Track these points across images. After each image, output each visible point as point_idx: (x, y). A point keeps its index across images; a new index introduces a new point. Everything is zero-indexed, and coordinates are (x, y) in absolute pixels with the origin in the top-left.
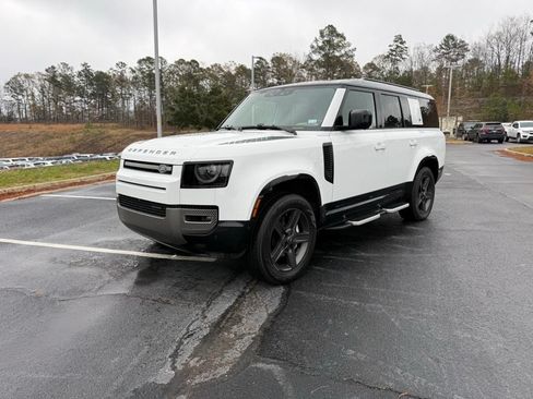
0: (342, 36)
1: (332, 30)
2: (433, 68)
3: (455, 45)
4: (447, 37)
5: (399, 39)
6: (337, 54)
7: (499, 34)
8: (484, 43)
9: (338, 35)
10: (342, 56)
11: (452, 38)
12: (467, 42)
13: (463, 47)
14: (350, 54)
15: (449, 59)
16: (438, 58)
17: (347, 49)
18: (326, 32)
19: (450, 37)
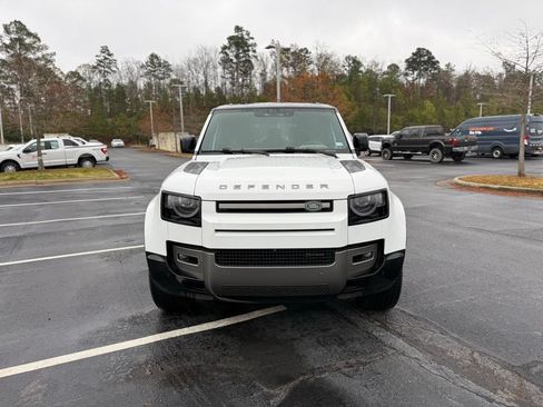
0: (35, 36)
1: (21, 27)
2: (141, 84)
3: (160, 65)
4: (152, 55)
5: (105, 50)
6: (31, 56)
7: (196, 59)
8: (185, 66)
9: (29, 34)
10: (38, 59)
11: (156, 57)
12: (170, 63)
13: (167, 66)
14: (49, 58)
15: (156, 77)
16: (146, 74)
17: (44, 52)
18: (13, 28)
19: (153, 56)
